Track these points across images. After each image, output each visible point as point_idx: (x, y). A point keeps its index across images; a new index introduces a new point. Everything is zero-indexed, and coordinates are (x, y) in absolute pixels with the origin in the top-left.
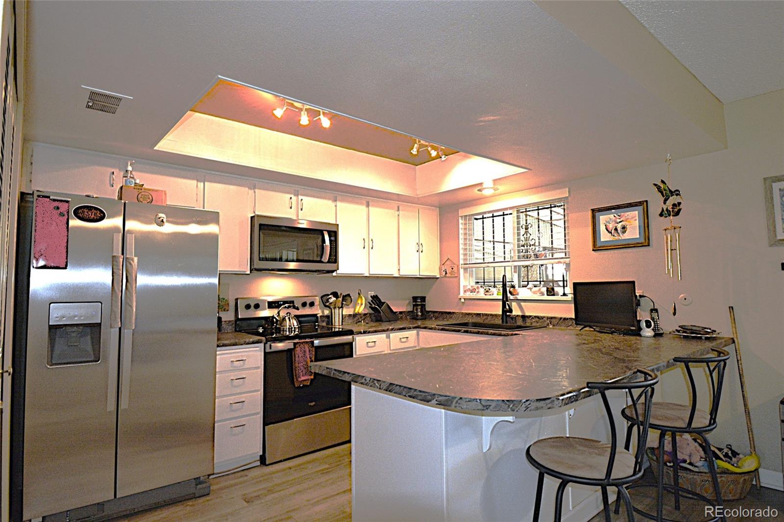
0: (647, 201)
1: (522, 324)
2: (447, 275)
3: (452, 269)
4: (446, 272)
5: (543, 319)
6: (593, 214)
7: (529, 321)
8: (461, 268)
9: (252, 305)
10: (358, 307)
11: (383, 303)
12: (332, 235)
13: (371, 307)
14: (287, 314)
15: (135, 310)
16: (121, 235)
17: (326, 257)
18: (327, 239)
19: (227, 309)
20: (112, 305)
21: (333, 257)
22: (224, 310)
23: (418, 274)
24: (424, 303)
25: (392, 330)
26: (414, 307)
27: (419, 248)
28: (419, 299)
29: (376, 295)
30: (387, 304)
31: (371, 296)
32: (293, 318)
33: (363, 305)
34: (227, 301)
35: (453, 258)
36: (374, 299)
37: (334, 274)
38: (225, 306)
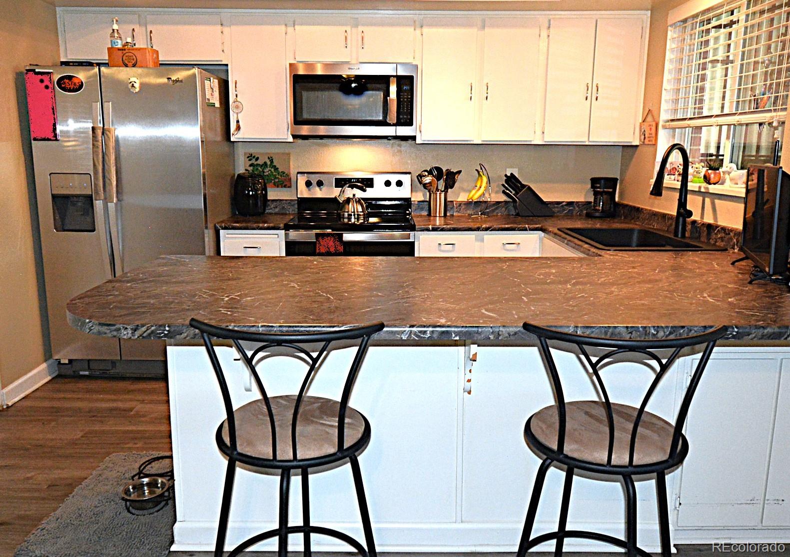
2: (646, 141)
3: (651, 130)
4: (645, 135)
5: (729, 233)
8: (664, 127)
9: (314, 182)
10: (474, 192)
11: (523, 186)
12: (406, 83)
13: (504, 192)
14: (352, 196)
15: (114, 183)
16: (99, 104)
17: (393, 117)
18: (393, 89)
19: (288, 185)
20: (96, 178)
21: (406, 117)
22: (285, 186)
23: (586, 139)
24: (611, 190)
25: (487, 229)
26: (594, 195)
27: (592, 93)
28: (602, 182)
29: (512, 174)
30: (530, 188)
31: (506, 176)
32: (359, 201)
33: (482, 189)
34: (288, 175)
35: (654, 109)
36: (511, 180)
37: (418, 141)
38: (285, 182)
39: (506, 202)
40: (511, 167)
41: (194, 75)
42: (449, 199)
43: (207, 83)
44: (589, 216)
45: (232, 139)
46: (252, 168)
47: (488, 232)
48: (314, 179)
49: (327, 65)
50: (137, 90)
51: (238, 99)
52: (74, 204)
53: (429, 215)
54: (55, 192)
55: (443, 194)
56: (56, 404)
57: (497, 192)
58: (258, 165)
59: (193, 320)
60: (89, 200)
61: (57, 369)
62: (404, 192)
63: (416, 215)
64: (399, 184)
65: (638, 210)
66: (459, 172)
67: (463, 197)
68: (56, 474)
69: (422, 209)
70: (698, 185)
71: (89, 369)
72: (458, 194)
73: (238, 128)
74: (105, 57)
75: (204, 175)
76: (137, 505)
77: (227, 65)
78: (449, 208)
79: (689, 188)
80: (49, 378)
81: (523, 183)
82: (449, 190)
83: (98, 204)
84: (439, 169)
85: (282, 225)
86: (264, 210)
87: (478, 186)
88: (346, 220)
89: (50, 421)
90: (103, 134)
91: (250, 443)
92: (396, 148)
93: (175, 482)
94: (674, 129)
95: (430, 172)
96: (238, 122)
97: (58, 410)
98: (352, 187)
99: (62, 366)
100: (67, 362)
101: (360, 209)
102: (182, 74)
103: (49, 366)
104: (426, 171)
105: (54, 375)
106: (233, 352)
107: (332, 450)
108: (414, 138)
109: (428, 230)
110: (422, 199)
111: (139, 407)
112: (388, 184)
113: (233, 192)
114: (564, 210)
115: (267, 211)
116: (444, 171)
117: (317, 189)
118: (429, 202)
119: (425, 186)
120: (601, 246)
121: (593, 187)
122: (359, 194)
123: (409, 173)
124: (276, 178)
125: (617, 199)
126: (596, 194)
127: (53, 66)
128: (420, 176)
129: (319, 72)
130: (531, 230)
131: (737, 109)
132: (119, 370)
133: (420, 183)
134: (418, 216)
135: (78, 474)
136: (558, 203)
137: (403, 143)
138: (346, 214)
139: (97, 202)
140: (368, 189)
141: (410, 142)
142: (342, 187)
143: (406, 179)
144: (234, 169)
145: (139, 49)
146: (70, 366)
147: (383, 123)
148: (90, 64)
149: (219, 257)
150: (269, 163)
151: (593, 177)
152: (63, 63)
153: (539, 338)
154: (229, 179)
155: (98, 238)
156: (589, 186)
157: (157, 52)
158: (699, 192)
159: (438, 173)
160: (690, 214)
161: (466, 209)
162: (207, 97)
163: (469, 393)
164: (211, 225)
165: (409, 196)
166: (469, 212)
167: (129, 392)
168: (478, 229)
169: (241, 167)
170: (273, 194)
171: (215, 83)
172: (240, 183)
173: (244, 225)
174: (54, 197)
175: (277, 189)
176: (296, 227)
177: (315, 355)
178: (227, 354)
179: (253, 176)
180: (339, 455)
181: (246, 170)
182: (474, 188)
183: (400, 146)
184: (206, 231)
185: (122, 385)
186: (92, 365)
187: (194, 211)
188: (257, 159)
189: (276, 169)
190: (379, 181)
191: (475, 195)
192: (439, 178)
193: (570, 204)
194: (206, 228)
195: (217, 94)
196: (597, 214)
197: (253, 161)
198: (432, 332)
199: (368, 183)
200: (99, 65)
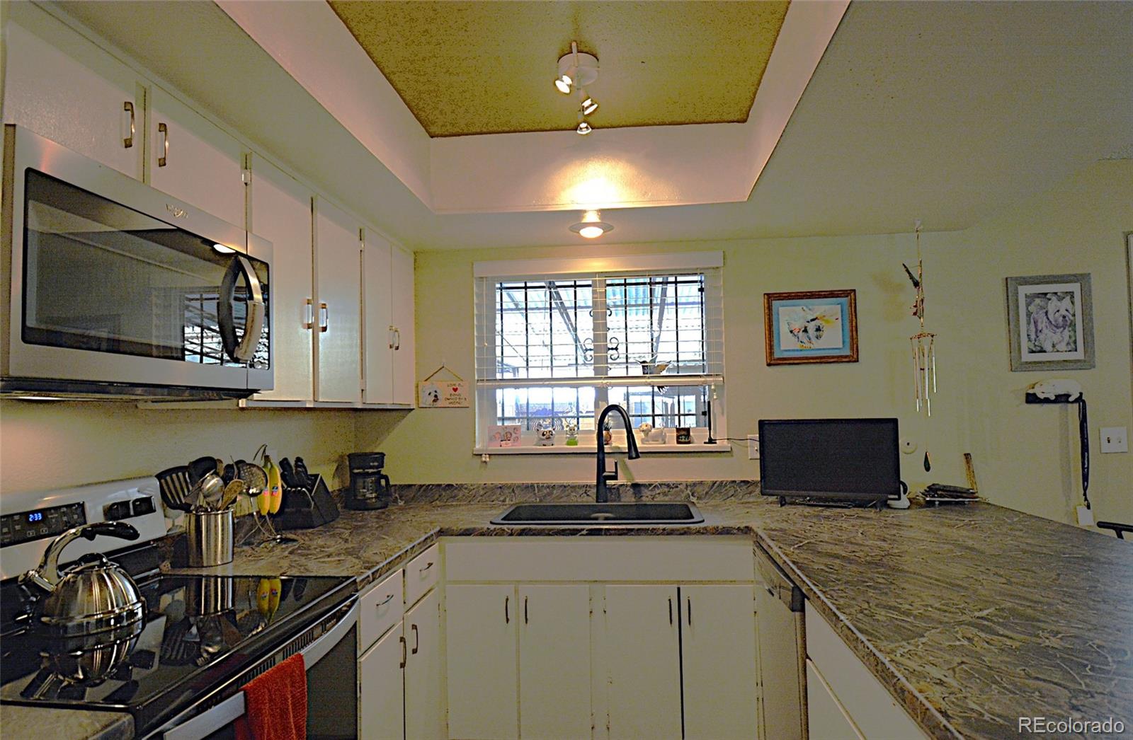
0: (854, 291)
1: (633, 500)
2: (439, 404)
3: (455, 390)
4: (436, 396)
5: (677, 487)
6: (768, 303)
7: (649, 493)
29: (298, 459)
30: (322, 479)
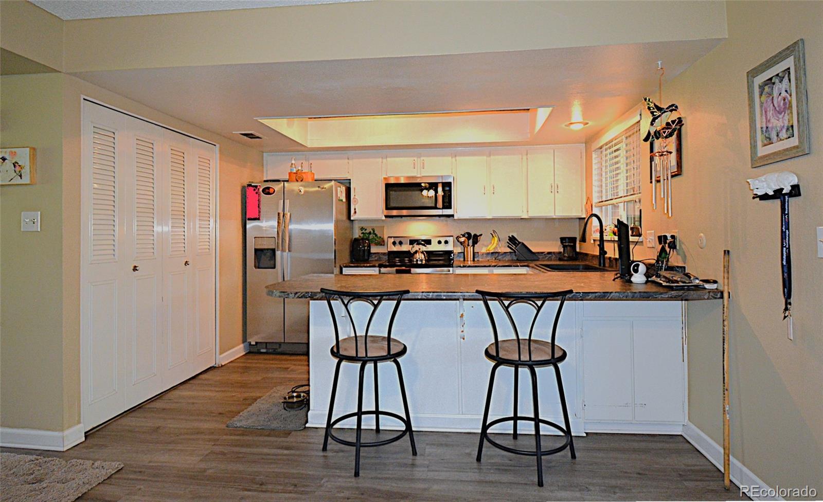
4: (587, 211)
8: (596, 207)
9: (397, 242)
10: (490, 246)
11: (520, 243)
12: (447, 186)
13: (508, 246)
14: (418, 250)
15: (287, 242)
16: (282, 201)
17: (440, 204)
18: (440, 189)
19: (383, 244)
20: (278, 239)
21: (447, 204)
22: (381, 245)
23: (553, 215)
24: (572, 244)
25: (495, 266)
26: (563, 247)
27: (555, 189)
28: (567, 240)
29: (512, 236)
30: (523, 244)
31: (509, 237)
32: (422, 252)
33: (495, 245)
34: (383, 239)
35: (590, 197)
36: (512, 240)
37: (456, 217)
38: (381, 243)
39: (510, 252)
40: (512, 232)
41: (332, 186)
42: (475, 251)
43: (339, 188)
44: (560, 260)
45: (352, 219)
46: (362, 235)
47: (496, 268)
48: (397, 241)
49: (408, 178)
50: (302, 193)
51: (356, 197)
52: (265, 255)
53: (464, 260)
54: (256, 247)
55: (472, 247)
56: (248, 365)
57: (505, 247)
58: (366, 233)
59: (322, 289)
60: (273, 251)
61: (248, 348)
62: (449, 247)
63: (457, 260)
64: (446, 242)
65: (587, 255)
66: (481, 235)
67: (484, 250)
68: (246, 395)
69: (460, 257)
70: (610, 237)
71: (266, 348)
72: (481, 248)
73: (355, 212)
74: (287, 177)
75: (335, 239)
76: (290, 404)
77: (350, 180)
78: (476, 256)
79: (604, 239)
80: (244, 353)
81: (519, 241)
82: (476, 245)
83: (278, 253)
84: (469, 234)
85: (377, 265)
86: (369, 258)
87: (493, 243)
88: (415, 263)
89: (244, 373)
90: (283, 216)
91: (345, 350)
92: (445, 222)
93: (310, 387)
94: (602, 207)
95: (464, 236)
96: (355, 209)
97: (249, 368)
98: (419, 244)
99: (251, 346)
100: (254, 343)
101: (423, 257)
102: (327, 185)
103: (244, 346)
104: (462, 235)
105: (247, 352)
106: (339, 302)
107: (385, 354)
108: (453, 216)
109: (460, 267)
110: (460, 251)
111: (293, 367)
112: (440, 242)
113: (351, 248)
114: (546, 257)
115: (370, 259)
116: (472, 235)
117: (399, 246)
118: (464, 253)
119: (461, 243)
120: (549, 269)
121: (562, 242)
122: (423, 248)
123: (452, 236)
124: (376, 240)
125: (578, 250)
126: (564, 247)
127: (260, 182)
128: (458, 238)
129: (402, 181)
130: (521, 266)
131: (627, 193)
132: (283, 348)
133: (458, 241)
134: (457, 261)
135: (258, 395)
136: (542, 253)
137: (448, 219)
138: (415, 260)
139: (278, 252)
140: (427, 246)
141: (451, 218)
142: (412, 244)
143: (451, 240)
144: (352, 235)
145: (305, 173)
146: (255, 346)
147: (435, 208)
148: (278, 181)
149: (341, 275)
150: (372, 232)
151: (562, 236)
152: (265, 181)
153: (483, 296)
154: (350, 240)
155: (277, 273)
156: (560, 242)
157: (314, 174)
158: (611, 240)
159: (469, 236)
160: (606, 253)
161: (486, 257)
162: (339, 196)
163: (464, 339)
164: (338, 265)
165: (452, 249)
166: (488, 258)
167: (287, 360)
168: (490, 266)
169: (357, 234)
170: (374, 249)
171: (343, 189)
172: (355, 243)
173: (356, 265)
174: (256, 250)
175: (376, 246)
176: (386, 266)
177: (376, 302)
178: (337, 304)
179: (363, 239)
180: (389, 356)
181: (360, 236)
182: (490, 244)
183: (446, 221)
184: (335, 269)
185: (284, 357)
186: (268, 346)
187: (329, 260)
188: (366, 230)
189: (376, 235)
190: (434, 241)
191: (491, 249)
192: (469, 238)
193: (549, 253)
194: (335, 267)
195: (344, 195)
196: (566, 259)
197: (364, 231)
198: (433, 295)
199: (428, 242)
200: (284, 181)
